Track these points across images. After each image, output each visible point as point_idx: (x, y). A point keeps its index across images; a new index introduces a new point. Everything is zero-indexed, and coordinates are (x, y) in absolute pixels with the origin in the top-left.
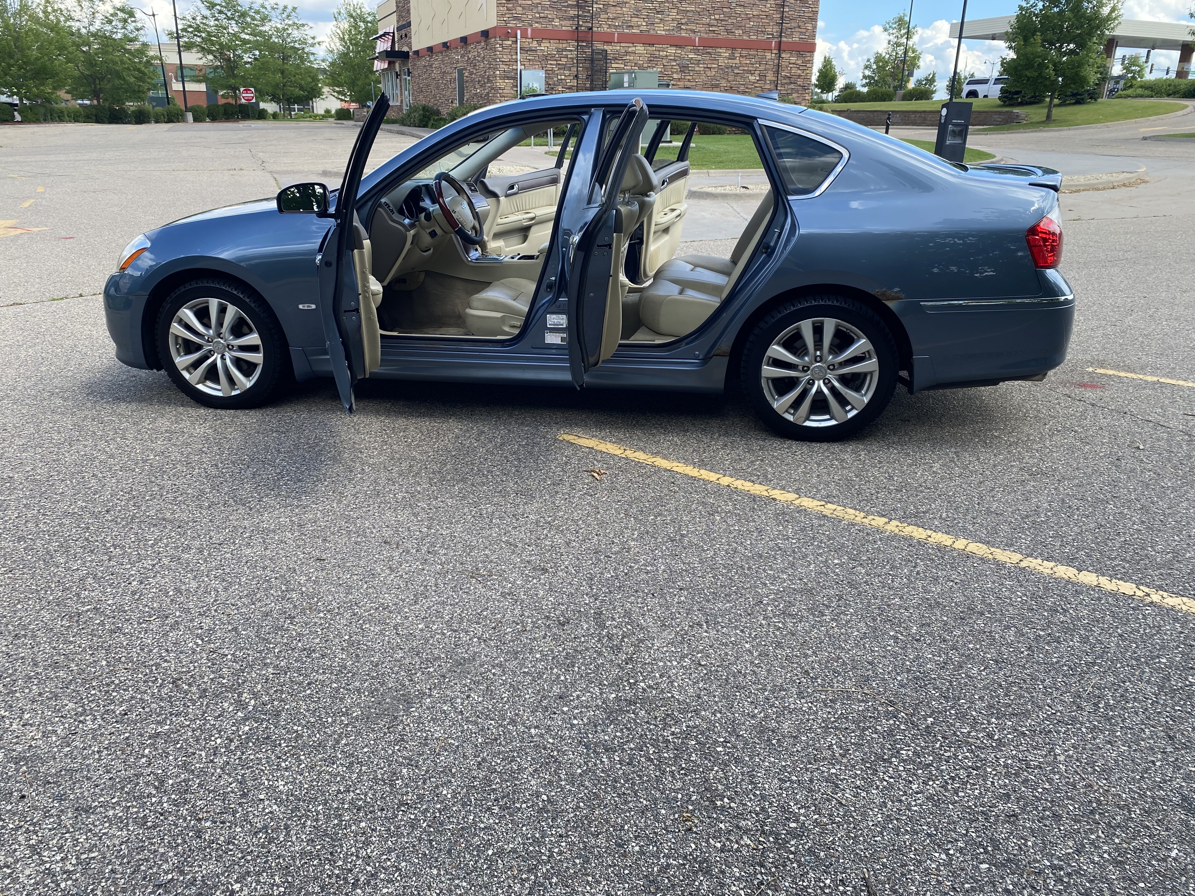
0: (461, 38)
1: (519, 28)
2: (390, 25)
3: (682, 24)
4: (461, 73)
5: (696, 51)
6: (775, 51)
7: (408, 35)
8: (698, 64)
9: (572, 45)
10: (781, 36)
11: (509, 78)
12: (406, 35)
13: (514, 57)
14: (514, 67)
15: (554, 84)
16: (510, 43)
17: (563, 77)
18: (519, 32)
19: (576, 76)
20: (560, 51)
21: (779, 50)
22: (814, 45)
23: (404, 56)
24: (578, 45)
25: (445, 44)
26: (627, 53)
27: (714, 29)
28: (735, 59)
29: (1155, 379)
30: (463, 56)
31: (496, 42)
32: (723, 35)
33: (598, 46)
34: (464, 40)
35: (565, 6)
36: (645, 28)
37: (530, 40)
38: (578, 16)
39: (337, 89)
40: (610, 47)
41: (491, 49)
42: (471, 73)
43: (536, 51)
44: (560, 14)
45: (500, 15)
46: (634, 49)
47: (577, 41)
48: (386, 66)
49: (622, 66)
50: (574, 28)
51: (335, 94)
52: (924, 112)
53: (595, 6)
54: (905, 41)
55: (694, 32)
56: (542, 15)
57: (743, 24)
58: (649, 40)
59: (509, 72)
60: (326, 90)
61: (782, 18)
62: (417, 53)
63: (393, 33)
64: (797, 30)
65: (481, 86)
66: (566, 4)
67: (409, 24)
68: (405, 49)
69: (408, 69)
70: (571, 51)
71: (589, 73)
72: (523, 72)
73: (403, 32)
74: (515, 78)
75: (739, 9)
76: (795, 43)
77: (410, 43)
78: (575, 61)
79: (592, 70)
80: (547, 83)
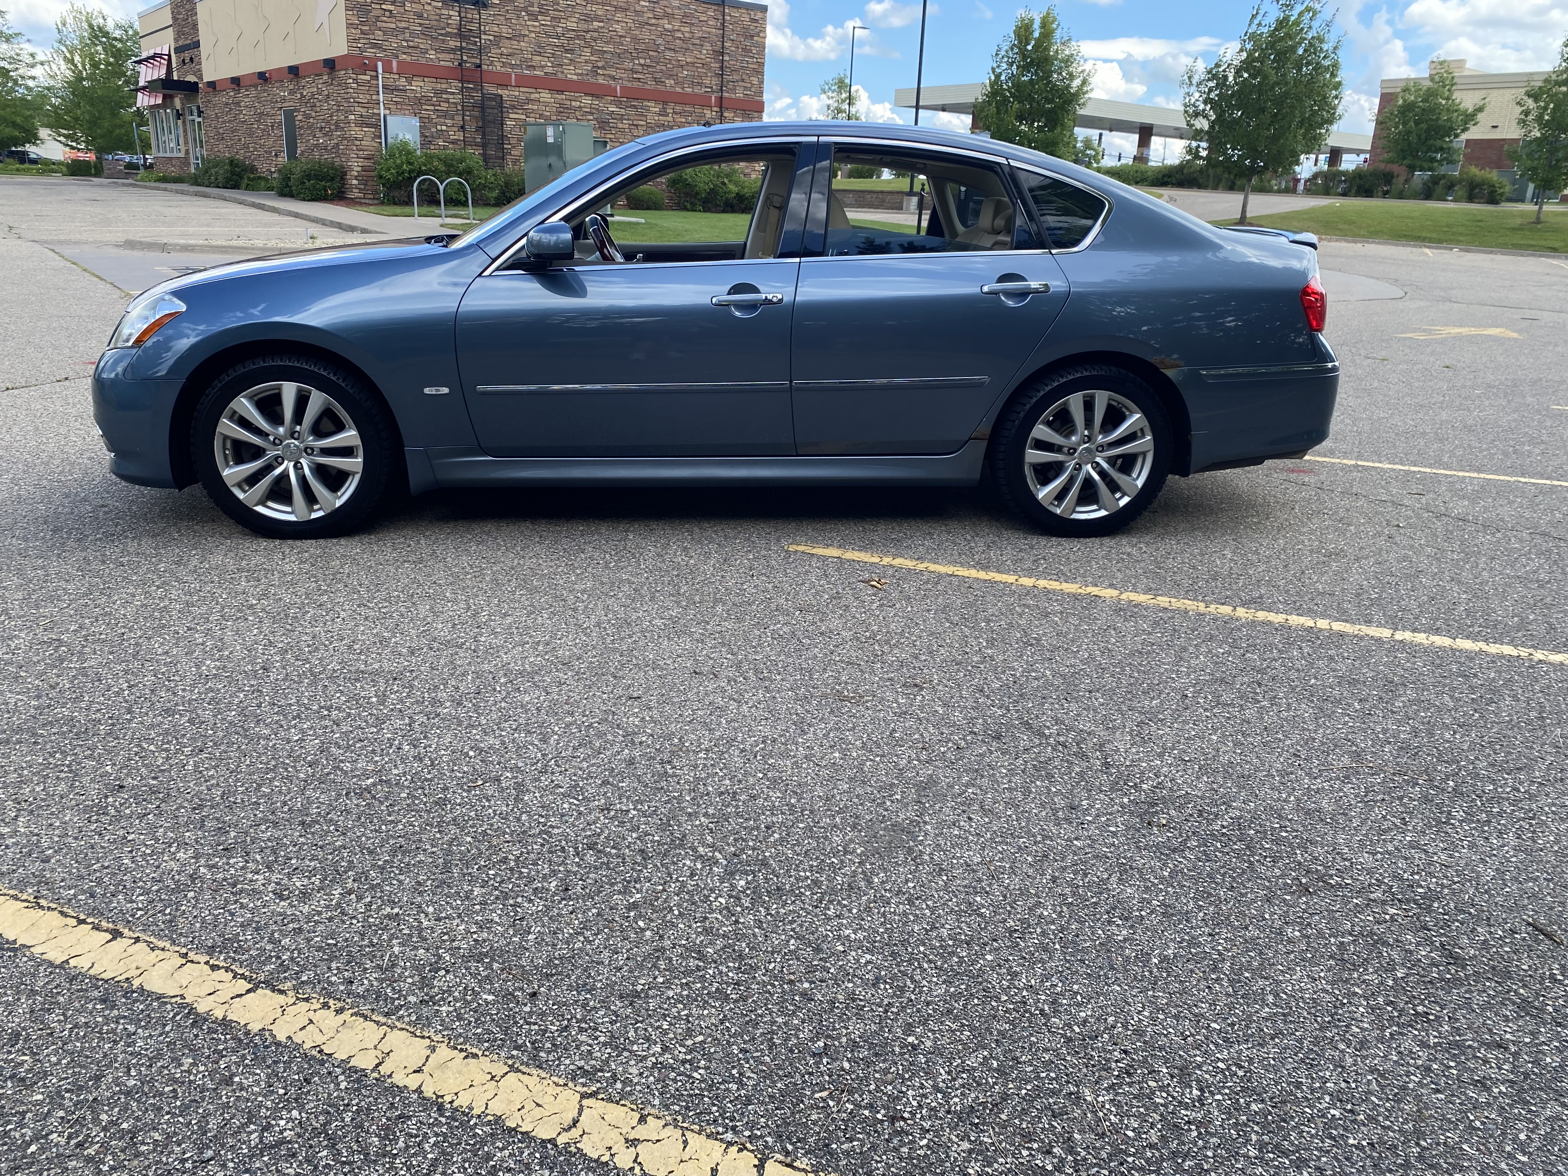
0: (290, 68)
1: (380, 59)
2: (165, 43)
3: (599, 68)
4: (290, 116)
5: (618, 104)
6: (715, 109)
7: (196, 60)
8: (622, 119)
9: (454, 86)
10: (722, 90)
11: (368, 125)
12: (191, 59)
13: (374, 97)
14: (375, 111)
15: (432, 137)
16: (368, 78)
17: (444, 128)
18: (380, 64)
19: (462, 127)
20: (437, 93)
21: (721, 108)
22: (762, 103)
23: (191, 89)
24: (463, 87)
25: (262, 76)
26: (529, 101)
27: (639, 76)
28: (667, 115)
29: (1353, 462)
30: (292, 92)
31: (347, 76)
32: (651, 85)
33: (491, 89)
34: (294, 71)
35: (442, 35)
36: (550, 70)
37: (397, 77)
38: (461, 48)
39: (65, 132)
40: (506, 92)
41: (339, 85)
42: (308, 117)
43: (405, 91)
44: (437, 44)
45: (352, 40)
46: (537, 95)
47: (462, 81)
48: (159, 101)
49: (524, 117)
50: (456, 63)
51: (62, 139)
52: (882, 192)
53: (483, 37)
54: (847, 107)
55: (614, 79)
56: (411, 44)
57: (675, 73)
58: (557, 86)
59: (368, 117)
60: (44, 133)
61: (722, 68)
62: (212, 85)
63: (169, 55)
64: (740, 83)
65: (325, 135)
66: (443, 32)
67: (197, 45)
68: (191, 78)
69: (198, 107)
70: (453, 93)
71: (480, 124)
72: (388, 118)
73: (187, 55)
74: (376, 125)
75: (669, 54)
76: (738, 100)
77: (200, 70)
78: (460, 108)
79: (483, 120)
80: (422, 135)
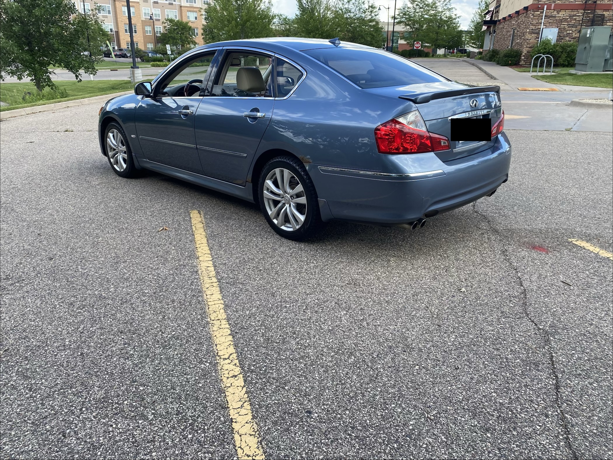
0: (517, 12)
1: (546, 4)
4: (514, 31)
7: (498, 11)
9: (580, 13)
11: (534, 33)
13: (540, 21)
14: (539, 27)
15: (564, 36)
16: (539, 13)
17: (571, 32)
18: (546, 6)
19: (580, 31)
20: (571, 16)
23: (495, 22)
24: (584, 13)
25: (510, 16)
30: (516, 22)
31: (530, 13)
33: (599, 12)
37: (552, 11)
40: (608, 13)
41: (527, 17)
42: (518, 31)
43: (555, 17)
47: (584, 10)
50: (584, 2)
59: (535, 30)
62: (500, 21)
65: (520, 38)
67: (500, 5)
68: (496, 19)
69: (495, 30)
70: (579, 16)
72: (544, 30)
74: (538, 33)
77: (499, 15)
78: (581, 22)
80: (559, 36)
